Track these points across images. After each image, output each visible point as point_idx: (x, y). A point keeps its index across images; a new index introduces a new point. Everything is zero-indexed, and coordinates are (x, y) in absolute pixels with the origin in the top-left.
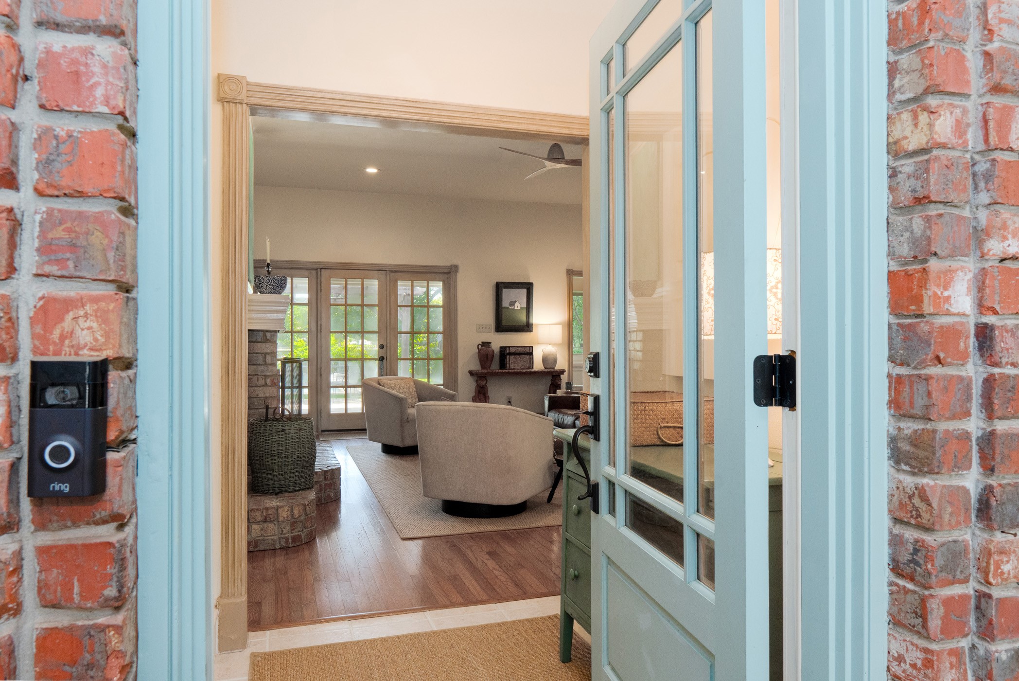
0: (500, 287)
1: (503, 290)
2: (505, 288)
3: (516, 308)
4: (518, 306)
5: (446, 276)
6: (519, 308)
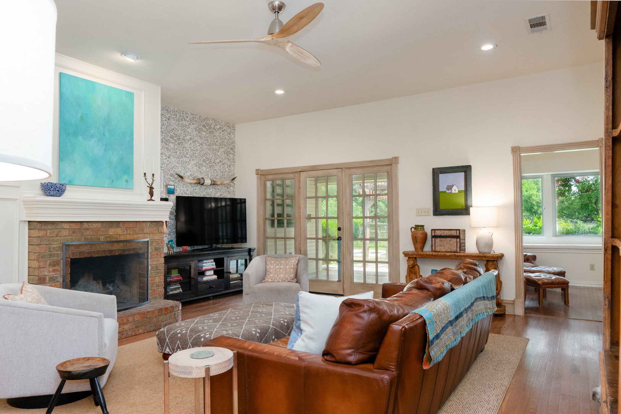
0: (437, 172)
1: (440, 175)
2: (441, 173)
3: (453, 192)
4: (455, 190)
5: (389, 167)
6: (457, 192)
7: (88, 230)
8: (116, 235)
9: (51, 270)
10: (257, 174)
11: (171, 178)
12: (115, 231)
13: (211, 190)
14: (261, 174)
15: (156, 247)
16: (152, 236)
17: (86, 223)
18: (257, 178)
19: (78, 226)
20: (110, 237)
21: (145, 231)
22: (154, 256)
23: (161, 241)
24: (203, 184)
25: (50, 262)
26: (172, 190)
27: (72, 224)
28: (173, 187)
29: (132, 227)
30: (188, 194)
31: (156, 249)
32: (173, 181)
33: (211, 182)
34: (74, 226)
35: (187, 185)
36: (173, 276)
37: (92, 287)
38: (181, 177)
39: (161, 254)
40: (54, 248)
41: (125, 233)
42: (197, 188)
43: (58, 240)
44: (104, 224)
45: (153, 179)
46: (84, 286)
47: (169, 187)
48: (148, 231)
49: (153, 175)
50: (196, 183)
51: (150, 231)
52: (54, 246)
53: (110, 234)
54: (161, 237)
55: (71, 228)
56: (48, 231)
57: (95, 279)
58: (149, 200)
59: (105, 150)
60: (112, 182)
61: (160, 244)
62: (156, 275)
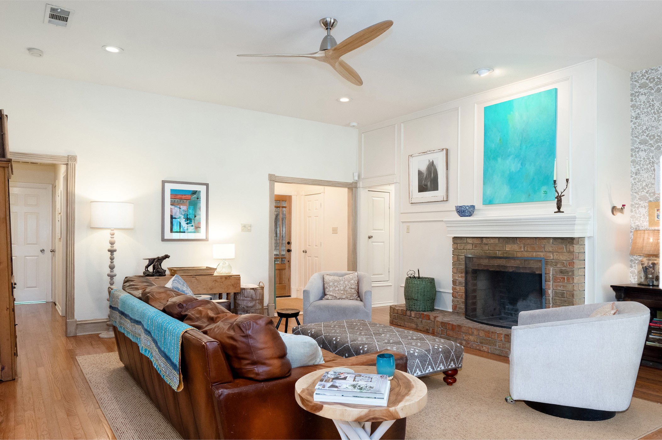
7: (487, 245)
8: (512, 252)
9: (460, 276)
12: (512, 247)
15: (562, 269)
16: (555, 256)
17: (485, 239)
19: (479, 241)
20: (506, 253)
21: (547, 249)
22: (559, 280)
23: (569, 263)
25: (459, 269)
27: (474, 240)
29: (530, 244)
31: (561, 272)
34: (476, 241)
39: (569, 279)
40: (461, 258)
41: (523, 250)
43: (465, 252)
44: (501, 240)
45: (567, 186)
48: (550, 249)
49: (567, 180)
51: (553, 250)
53: (507, 250)
54: (569, 258)
55: (474, 243)
56: (458, 245)
58: (555, 212)
59: (522, 164)
60: (529, 195)
61: (568, 267)
62: (561, 303)
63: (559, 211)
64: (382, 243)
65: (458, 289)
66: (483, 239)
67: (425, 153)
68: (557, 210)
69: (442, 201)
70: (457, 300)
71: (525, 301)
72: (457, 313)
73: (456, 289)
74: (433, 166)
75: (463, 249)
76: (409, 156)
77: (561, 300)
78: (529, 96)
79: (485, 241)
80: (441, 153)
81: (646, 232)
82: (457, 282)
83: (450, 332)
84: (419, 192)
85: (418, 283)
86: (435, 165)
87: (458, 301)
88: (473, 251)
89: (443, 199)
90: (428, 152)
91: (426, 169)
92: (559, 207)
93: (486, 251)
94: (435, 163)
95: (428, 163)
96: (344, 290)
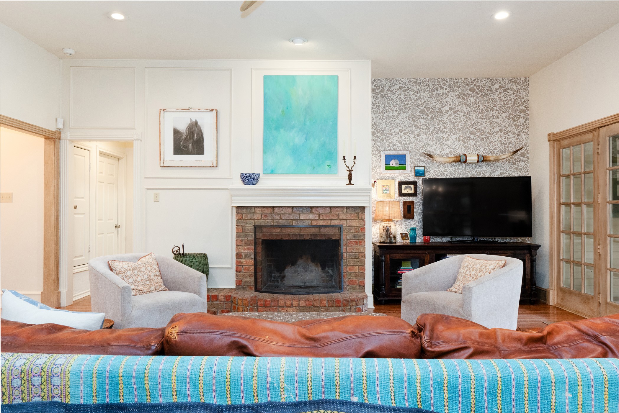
7: (279, 215)
8: (307, 220)
9: (246, 248)
10: (549, 140)
11: (421, 158)
12: (307, 216)
13: (485, 169)
14: (554, 139)
15: (355, 234)
16: (349, 223)
17: (276, 208)
18: (550, 145)
19: (269, 211)
20: (301, 222)
21: (341, 217)
22: (352, 244)
23: (361, 228)
24: (465, 162)
25: (245, 241)
26: (421, 171)
27: (263, 209)
28: (422, 168)
29: (325, 212)
30: (447, 175)
31: (355, 237)
32: (424, 162)
33: (478, 158)
34: (266, 211)
35: (445, 164)
36: (403, 269)
37: (311, 268)
38: (431, 156)
39: (361, 242)
40: (248, 229)
41: (318, 218)
42: (460, 167)
43: (252, 222)
44: (294, 209)
45: (355, 162)
46: (303, 267)
47: (416, 168)
48: (345, 217)
49: (355, 157)
50: (453, 162)
51: (347, 218)
52: (249, 228)
53: (301, 218)
54: (361, 224)
55: (263, 213)
56: (244, 215)
57: (313, 261)
58: (347, 185)
59: (306, 139)
60: (314, 168)
61: (361, 232)
62: (355, 264)
63: (350, 184)
64: (82, 216)
65: (244, 263)
66: (275, 208)
67: (186, 110)
68: (348, 182)
69: (210, 167)
70: (242, 274)
71: (293, 267)
72: (243, 288)
73: (241, 263)
74: (196, 126)
75: (251, 219)
76: (160, 110)
77: (354, 261)
78: (312, 76)
79: (276, 210)
80: (211, 113)
81: (391, 202)
82: (243, 254)
83: (262, 309)
84: (174, 154)
85: (197, 260)
86: (199, 126)
87: (244, 275)
88: (262, 220)
89: (213, 165)
90: (190, 110)
91: (187, 129)
92: (350, 180)
93: (278, 221)
94: (199, 123)
95: (189, 122)
96: (150, 280)
